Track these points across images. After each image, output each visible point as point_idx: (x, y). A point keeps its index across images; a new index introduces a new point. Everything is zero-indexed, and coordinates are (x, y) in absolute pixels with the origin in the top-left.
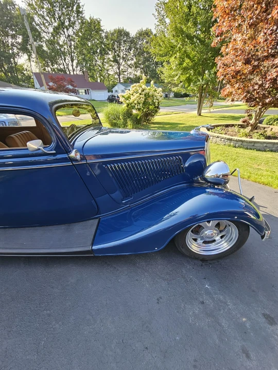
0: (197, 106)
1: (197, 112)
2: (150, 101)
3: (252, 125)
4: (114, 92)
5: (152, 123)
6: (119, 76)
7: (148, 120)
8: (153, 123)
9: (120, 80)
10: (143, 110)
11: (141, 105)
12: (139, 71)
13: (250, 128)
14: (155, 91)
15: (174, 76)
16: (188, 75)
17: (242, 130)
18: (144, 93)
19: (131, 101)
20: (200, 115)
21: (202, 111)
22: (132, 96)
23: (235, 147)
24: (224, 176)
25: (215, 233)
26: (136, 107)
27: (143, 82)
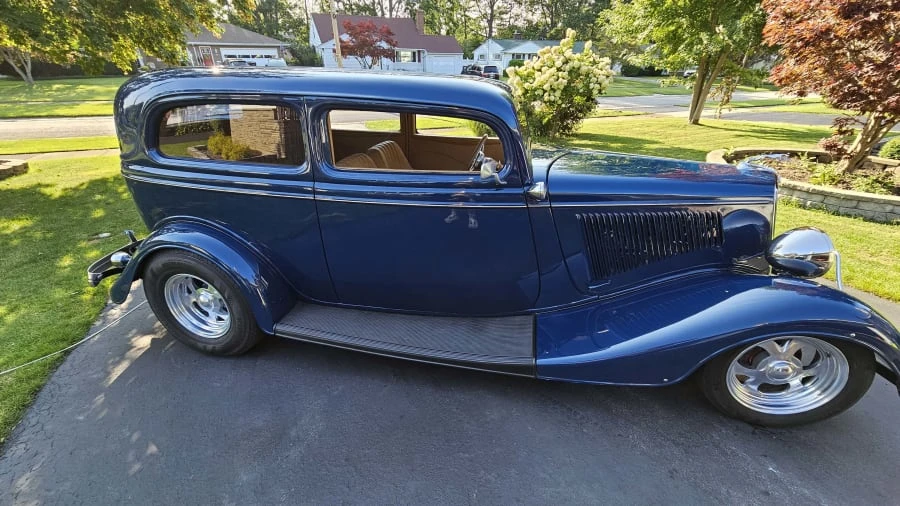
0: (690, 99)
1: (687, 114)
2: (579, 85)
3: (851, 157)
4: (476, 58)
5: (573, 135)
6: (490, 22)
7: (566, 127)
8: (577, 136)
9: (491, 31)
10: (560, 105)
11: (558, 93)
12: (539, 12)
13: (844, 163)
14: (594, 63)
15: (637, 30)
16: (672, 28)
17: (820, 167)
18: (568, 67)
19: (535, 85)
20: (696, 122)
21: (704, 113)
22: (537, 74)
23: (804, 207)
24: (815, 257)
25: (794, 369)
26: (546, 98)
27: (568, 43)
